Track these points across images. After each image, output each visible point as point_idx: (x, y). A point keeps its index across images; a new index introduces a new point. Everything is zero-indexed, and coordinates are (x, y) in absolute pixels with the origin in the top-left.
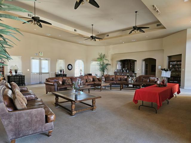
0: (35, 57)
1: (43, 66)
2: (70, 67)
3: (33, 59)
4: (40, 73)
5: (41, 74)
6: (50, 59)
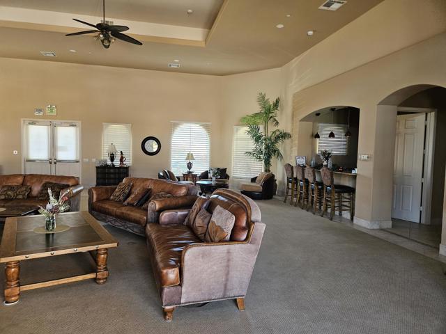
0: (38, 120)
1: (60, 142)
2: (151, 145)
3: (33, 123)
4: (53, 161)
5: (55, 163)
6: (80, 122)
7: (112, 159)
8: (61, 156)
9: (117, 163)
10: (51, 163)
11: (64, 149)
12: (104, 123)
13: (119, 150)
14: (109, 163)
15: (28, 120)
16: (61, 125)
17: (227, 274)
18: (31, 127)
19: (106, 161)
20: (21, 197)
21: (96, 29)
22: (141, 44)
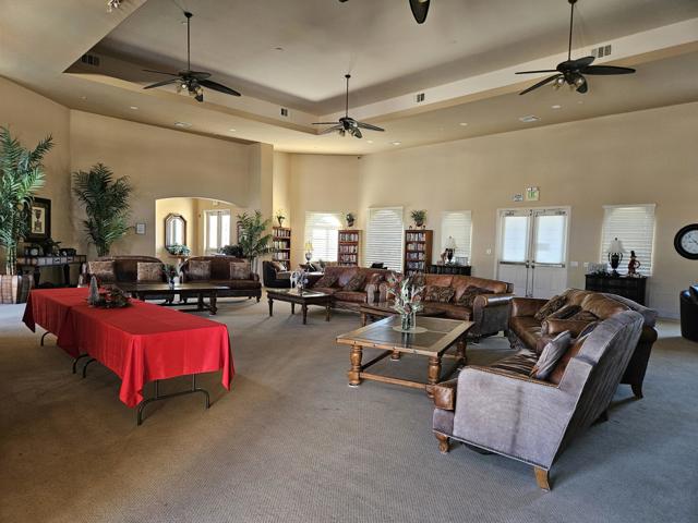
0: (517, 209)
1: (541, 239)
3: (511, 214)
4: (529, 264)
5: (533, 267)
6: (569, 208)
7: (615, 263)
8: (542, 257)
9: (623, 270)
10: (527, 267)
11: (546, 247)
12: (605, 207)
13: (628, 249)
14: (610, 269)
15: (505, 210)
16: (544, 213)
17: (517, 423)
18: (509, 219)
19: (606, 266)
20: (443, 300)
21: (558, 73)
22: (633, 71)
